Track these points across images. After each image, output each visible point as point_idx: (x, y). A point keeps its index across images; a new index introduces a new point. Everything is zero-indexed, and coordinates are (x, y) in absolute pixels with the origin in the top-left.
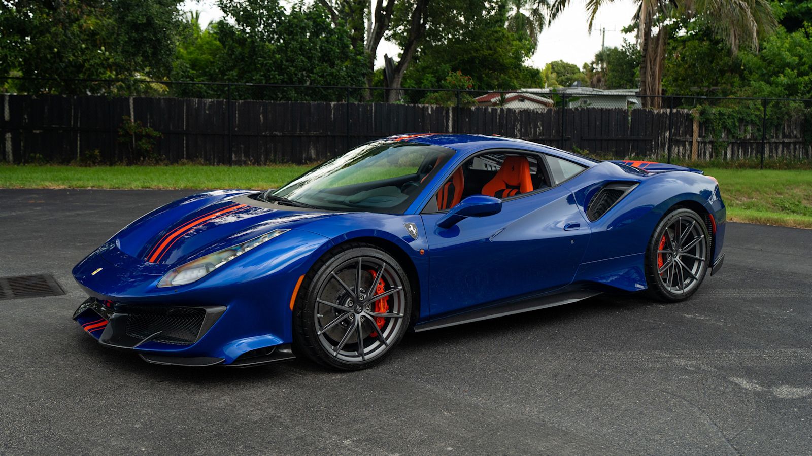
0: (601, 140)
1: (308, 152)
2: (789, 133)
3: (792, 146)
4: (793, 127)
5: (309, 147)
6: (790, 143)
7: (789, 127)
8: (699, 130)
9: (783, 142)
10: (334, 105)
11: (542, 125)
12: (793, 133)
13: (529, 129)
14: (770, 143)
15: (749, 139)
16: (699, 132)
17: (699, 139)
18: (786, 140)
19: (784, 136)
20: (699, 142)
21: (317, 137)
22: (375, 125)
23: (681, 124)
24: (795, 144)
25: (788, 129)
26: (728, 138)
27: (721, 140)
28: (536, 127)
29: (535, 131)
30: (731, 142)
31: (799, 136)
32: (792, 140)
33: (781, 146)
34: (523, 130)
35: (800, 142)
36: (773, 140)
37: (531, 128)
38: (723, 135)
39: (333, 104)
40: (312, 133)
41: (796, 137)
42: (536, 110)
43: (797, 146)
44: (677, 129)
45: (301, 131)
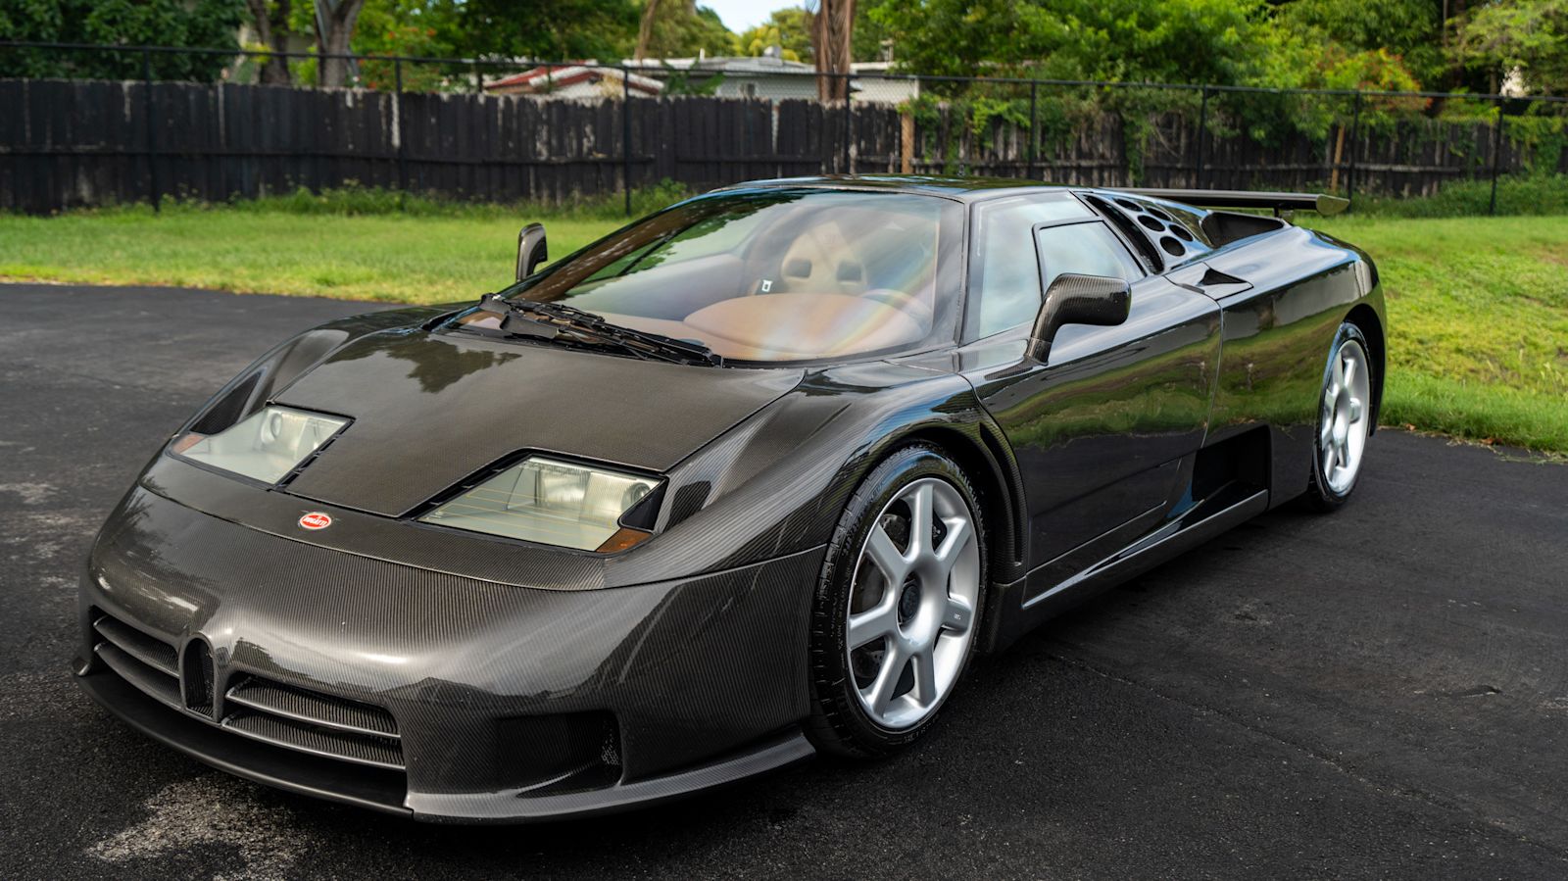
0: (718, 163)
1: (75, 189)
2: (1090, 150)
3: (1095, 175)
4: (1096, 137)
5: (75, 177)
6: (1091, 168)
7: (1089, 137)
8: (915, 142)
9: (1078, 168)
10: (131, 88)
11: (594, 132)
12: (1097, 149)
13: (567, 141)
14: (1051, 168)
15: (1013, 161)
16: (915, 148)
17: (915, 161)
18: (1084, 163)
19: (1081, 155)
20: (914, 167)
21: (93, 158)
22: (227, 129)
23: (879, 132)
24: (1101, 169)
25: (1087, 141)
26: (971, 158)
27: (957, 162)
28: (580, 136)
29: (580, 145)
30: (976, 167)
31: (1108, 154)
32: (1095, 163)
33: (1074, 174)
34: (554, 142)
35: (1111, 167)
36: (1059, 163)
37: (571, 139)
38: (962, 153)
39: (127, 84)
40: (81, 148)
41: (1102, 156)
42: (579, 102)
43: (1106, 175)
44: (871, 141)
45: (54, 143)
